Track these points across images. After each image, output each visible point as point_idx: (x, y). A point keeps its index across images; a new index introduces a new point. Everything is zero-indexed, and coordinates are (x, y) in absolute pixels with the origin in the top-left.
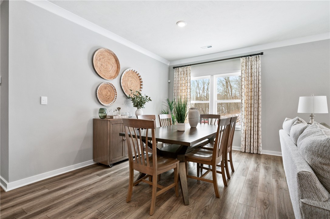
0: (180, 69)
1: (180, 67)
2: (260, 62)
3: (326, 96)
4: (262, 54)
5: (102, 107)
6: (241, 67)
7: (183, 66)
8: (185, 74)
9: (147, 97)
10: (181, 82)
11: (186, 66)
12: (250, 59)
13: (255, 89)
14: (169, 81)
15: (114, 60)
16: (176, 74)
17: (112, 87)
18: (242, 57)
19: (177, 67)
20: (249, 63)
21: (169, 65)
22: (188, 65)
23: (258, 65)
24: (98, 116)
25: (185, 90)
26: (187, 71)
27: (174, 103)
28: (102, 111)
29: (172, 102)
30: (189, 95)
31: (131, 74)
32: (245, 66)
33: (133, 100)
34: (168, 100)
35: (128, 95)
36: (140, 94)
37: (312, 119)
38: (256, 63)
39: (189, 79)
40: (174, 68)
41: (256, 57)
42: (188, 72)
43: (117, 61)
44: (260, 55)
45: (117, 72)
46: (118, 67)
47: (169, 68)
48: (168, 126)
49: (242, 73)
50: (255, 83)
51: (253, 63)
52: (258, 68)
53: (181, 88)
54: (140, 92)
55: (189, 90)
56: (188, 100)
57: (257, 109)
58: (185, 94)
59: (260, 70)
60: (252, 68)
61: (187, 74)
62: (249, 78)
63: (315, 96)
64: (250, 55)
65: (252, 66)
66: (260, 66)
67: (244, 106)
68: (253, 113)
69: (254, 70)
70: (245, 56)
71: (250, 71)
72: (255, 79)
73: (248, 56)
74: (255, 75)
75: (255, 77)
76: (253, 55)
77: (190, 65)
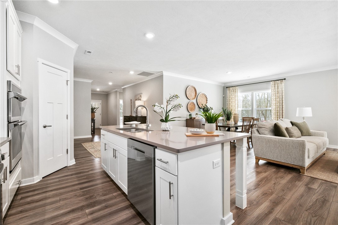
0: (231, 88)
1: (231, 87)
2: (283, 84)
3: (311, 108)
4: (285, 79)
5: (190, 114)
6: (271, 87)
7: (233, 87)
8: (234, 92)
9: (210, 107)
10: (232, 97)
11: (234, 86)
12: (277, 83)
13: (280, 101)
14: (224, 96)
15: (194, 90)
16: (228, 92)
17: (193, 103)
18: (272, 81)
20: (277, 85)
21: (223, 85)
22: (236, 86)
23: (282, 86)
24: (188, 118)
25: (234, 102)
26: (235, 89)
27: (227, 110)
28: (190, 115)
29: (226, 110)
30: (237, 105)
31: (202, 96)
32: (273, 87)
33: (203, 109)
34: (223, 108)
35: (200, 107)
36: (207, 106)
37: (304, 119)
38: (280, 85)
39: (237, 95)
40: (227, 88)
41: (281, 81)
42: (236, 90)
43: (195, 90)
44: (283, 80)
45: (195, 96)
46: (196, 93)
47: (224, 88)
48: (222, 123)
49: (272, 91)
50: (280, 97)
51: (279, 85)
52: (282, 88)
53: (231, 100)
54: (206, 105)
55: (237, 102)
56: (236, 108)
57: (282, 114)
58: (234, 104)
59: (283, 89)
60: (278, 88)
61: (235, 92)
62: (277, 94)
63: (305, 107)
64: (277, 80)
65: (278, 87)
66: (284, 87)
67: (273, 112)
68: (279, 116)
69: (280, 89)
70: (273, 81)
71: (277, 90)
72: (280, 95)
73: (276, 80)
74: (280, 92)
75: (280, 94)
76: (278, 80)
77: (238, 86)
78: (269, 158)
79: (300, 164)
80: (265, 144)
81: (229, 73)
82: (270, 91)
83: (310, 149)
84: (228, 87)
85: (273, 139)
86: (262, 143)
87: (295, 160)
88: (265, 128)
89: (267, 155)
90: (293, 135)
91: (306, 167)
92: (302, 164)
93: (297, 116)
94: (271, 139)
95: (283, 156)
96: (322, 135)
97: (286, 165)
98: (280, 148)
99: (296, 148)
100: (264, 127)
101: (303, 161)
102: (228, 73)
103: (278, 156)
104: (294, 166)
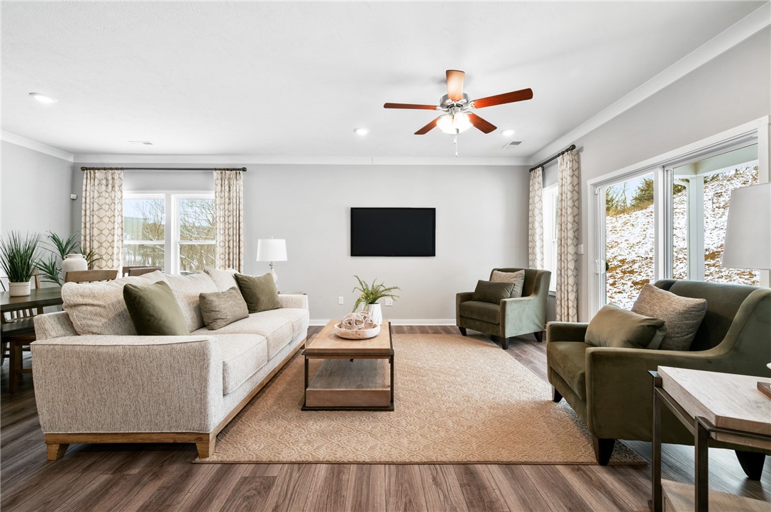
0: (98, 174)
1: (99, 169)
2: (241, 182)
3: (284, 240)
4: (244, 169)
6: (214, 186)
7: (105, 169)
8: (110, 186)
10: (100, 201)
11: (111, 169)
12: (227, 176)
13: (235, 224)
14: (73, 196)
16: (87, 181)
18: (216, 169)
19: (90, 169)
20: (227, 182)
21: (72, 161)
22: (117, 169)
23: (238, 186)
25: (109, 218)
26: (113, 178)
32: (220, 186)
38: (235, 183)
39: (118, 197)
40: (83, 169)
41: (236, 173)
42: (117, 183)
44: (241, 172)
47: (73, 168)
49: (217, 195)
50: (235, 214)
51: (232, 182)
52: (238, 191)
53: (100, 213)
55: (118, 220)
56: (116, 238)
57: (238, 256)
58: (110, 226)
59: (241, 195)
60: (229, 191)
61: (113, 187)
62: (226, 205)
63: (274, 238)
64: (228, 170)
65: (229, 187)
66: (242, 188)
67: (219, 250)
68: (231, 263)
69: (233, 194)
70: (220, 169)
71: (227, 194)
72: (235, 208)
73: (224, 169)
74: (235, 201)
75: (235, 205)
76: (232, 170)
77: (122, 169)
78: (97, 429)
79: (194, 426)
80: (78, 376)
81: (43, 100)
82: (210, 196)
83: (230, 364)
84: (87, 169)
85: (105, 350)
86: (68, 374)
87: (181, 415)
88: (93, 305)
89: (91, 418)
90: (219, 316)
91: (211, 431)
92: (201, 424)
93: (258, 260)
94: (101, 350)
95: (142, 410)
96: (298, 305)
97: (155, 439)
98: (131, 383)
99: (180, 371)
100: (91, 301)
101: (201, 413)
102: (37, 97)
103: (127, 414)
104: (178, 436)
